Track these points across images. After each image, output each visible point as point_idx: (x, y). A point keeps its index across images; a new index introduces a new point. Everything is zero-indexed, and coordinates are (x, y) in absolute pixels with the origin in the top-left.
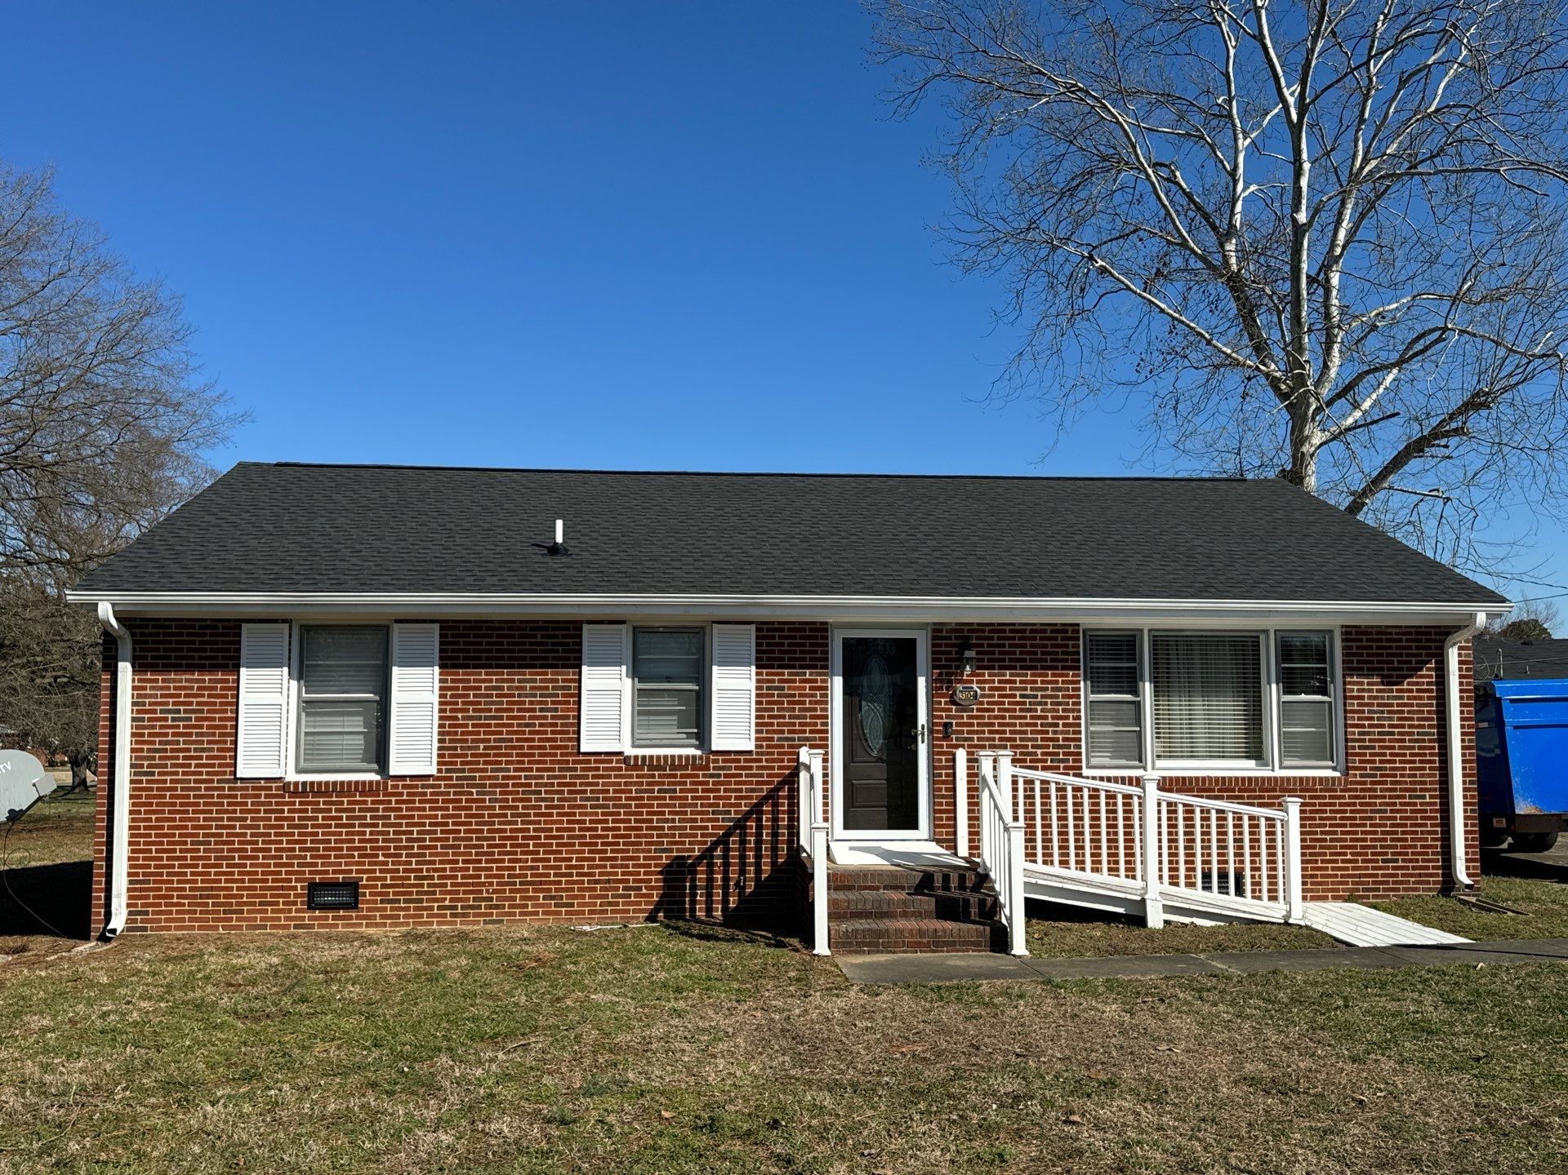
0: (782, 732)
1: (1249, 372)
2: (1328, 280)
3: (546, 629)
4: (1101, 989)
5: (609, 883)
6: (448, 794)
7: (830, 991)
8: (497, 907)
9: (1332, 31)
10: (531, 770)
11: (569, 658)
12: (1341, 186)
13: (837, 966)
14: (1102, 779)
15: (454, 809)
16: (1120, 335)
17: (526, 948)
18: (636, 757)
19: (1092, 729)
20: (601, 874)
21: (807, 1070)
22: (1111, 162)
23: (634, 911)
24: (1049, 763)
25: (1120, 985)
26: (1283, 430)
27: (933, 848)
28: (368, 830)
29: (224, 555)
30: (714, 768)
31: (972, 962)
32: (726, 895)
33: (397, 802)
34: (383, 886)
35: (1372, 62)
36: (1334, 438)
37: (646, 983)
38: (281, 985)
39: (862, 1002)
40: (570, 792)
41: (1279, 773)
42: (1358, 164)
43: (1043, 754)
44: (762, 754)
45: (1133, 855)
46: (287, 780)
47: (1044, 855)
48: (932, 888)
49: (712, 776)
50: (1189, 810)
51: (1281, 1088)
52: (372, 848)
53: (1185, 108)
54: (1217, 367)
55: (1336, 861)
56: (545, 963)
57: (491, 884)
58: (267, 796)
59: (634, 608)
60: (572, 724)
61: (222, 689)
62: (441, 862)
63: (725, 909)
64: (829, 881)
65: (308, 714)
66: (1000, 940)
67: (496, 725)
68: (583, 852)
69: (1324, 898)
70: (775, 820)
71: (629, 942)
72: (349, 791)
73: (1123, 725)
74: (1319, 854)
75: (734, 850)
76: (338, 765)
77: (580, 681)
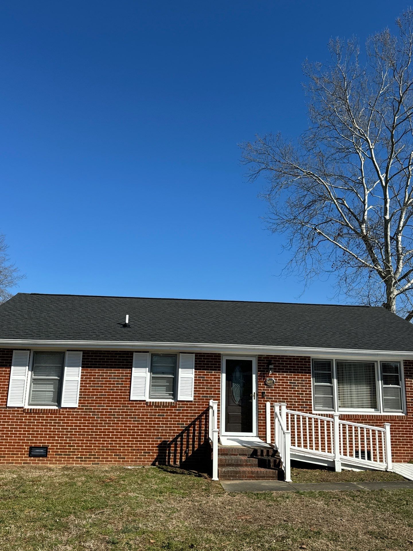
0: (204, 394)
1: (371, 269)
2: (397, 238)
3: (120, 354)
4: (317, 496)
5: (138, 450)
6: (82, 415)
7: (217, 494)
8: (97, 458)
9: (396, 156)
10: (112, 406)
11: (128, 365)
12: (401, 207)
13: (220, 485)
14: (319, 415)
15: (84, 420)
16: (326, 255)
17: (106, 474)
18: (150, 402)
19: (316, 396)
20: (135, 447)
21: (206, 525)
22: (322, 198)
23: (147, 461)
24: (300, 408)
25: (324, 494)
26: (383, 289)
27: (258, 440)
28: (52, 427)
29: (9, 326)
30: (179, 407)
31: (271, 484)
32: (181, 456)
33: (63, 417)
34: (56, 449)
35: (410, 166)
36: (401, 293)
37: (149, 489)
38: (16, 486)
39: (229, 499)
40: (126, 415)
41: (383, 414)
42: (406, 200)
43: (298, 405)
44: (196, 402)
45: (330, 444)
46: (25, 408)
47: (298, 443)
48: (257, 455)
49: (178, 410)
50: (350, 427)
51: (382, 536)
52: (53, 434)
53: (347, 180)
54: (360, 267)
55: (404, 448)
56: (113, 480)
57: (95, 449)
58: (17, 414)
59: (152, 347)
60: (128, 390)
61: (5, 374)
62: (78, 440)
63: (181, 461)
64: (218, 451)
65: (34, 384)
66: (281, 476)
67: (101, 389)
68: (129, 438)
69: (401, 462)
70: (200, 427)
71: (144, 473)
72: (47, 413)
73: (327, 395)
74: (398, 445)
75: (185, 439)
76: (43, 403)
77: (131, 373)
